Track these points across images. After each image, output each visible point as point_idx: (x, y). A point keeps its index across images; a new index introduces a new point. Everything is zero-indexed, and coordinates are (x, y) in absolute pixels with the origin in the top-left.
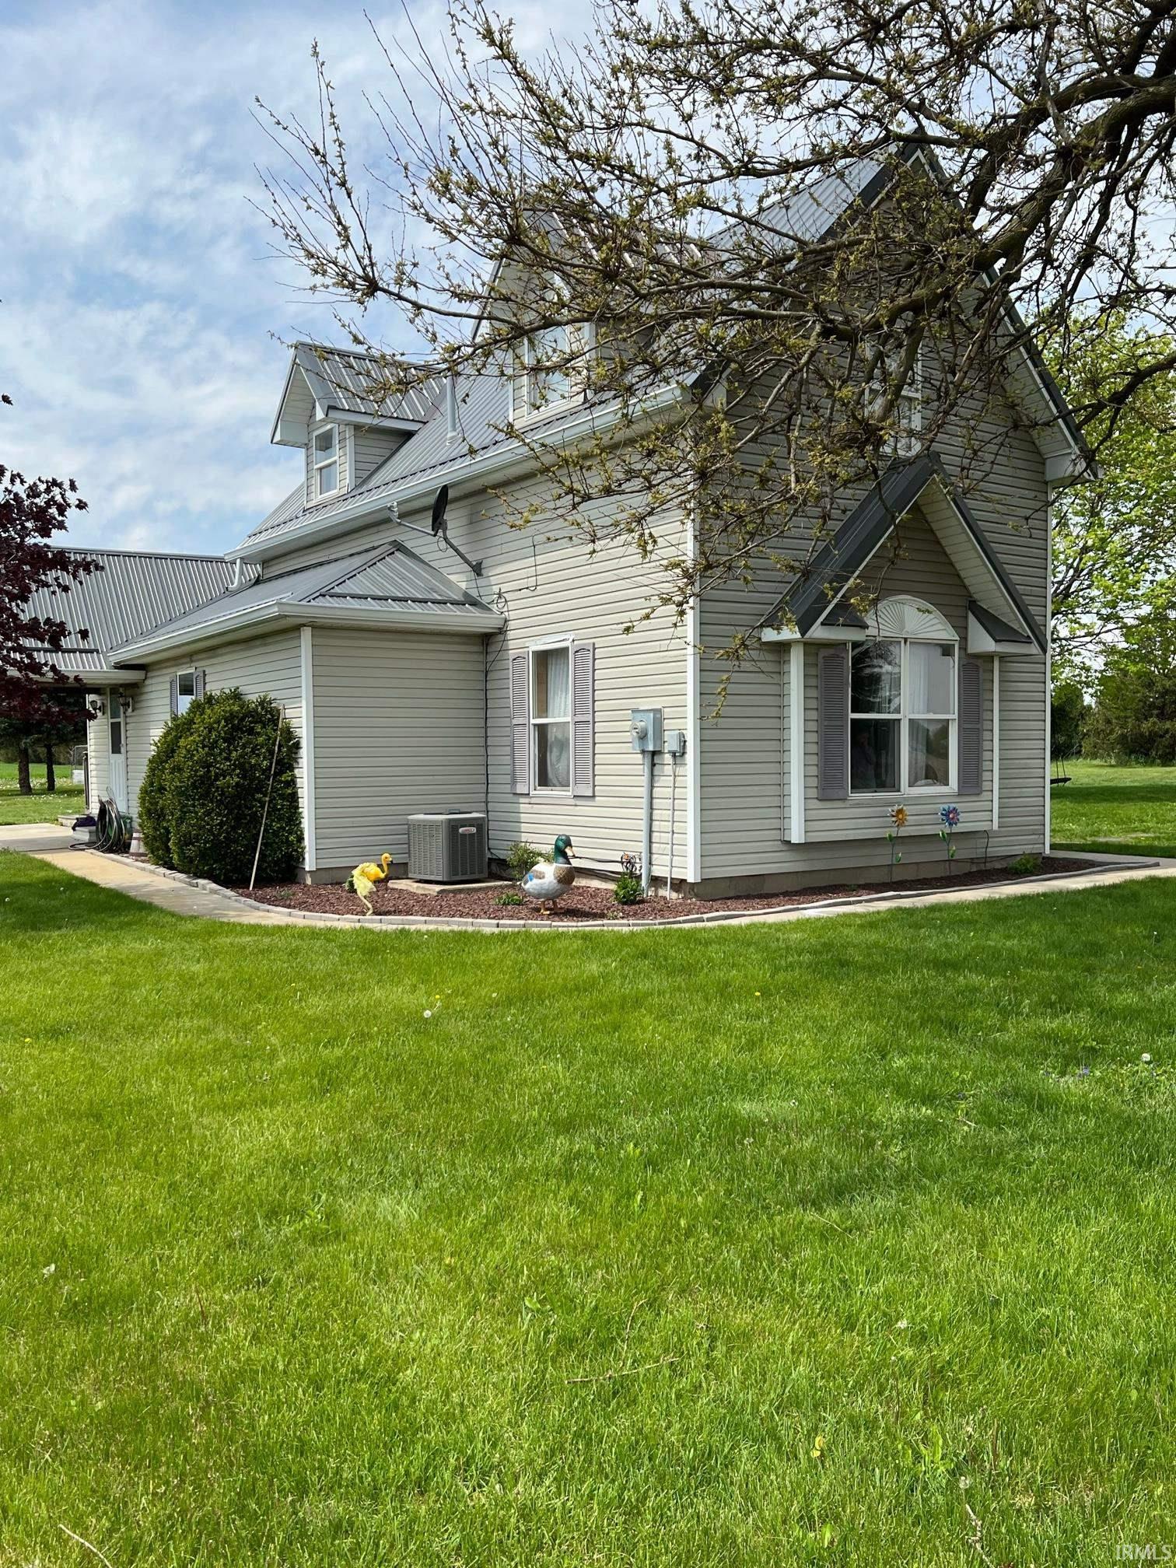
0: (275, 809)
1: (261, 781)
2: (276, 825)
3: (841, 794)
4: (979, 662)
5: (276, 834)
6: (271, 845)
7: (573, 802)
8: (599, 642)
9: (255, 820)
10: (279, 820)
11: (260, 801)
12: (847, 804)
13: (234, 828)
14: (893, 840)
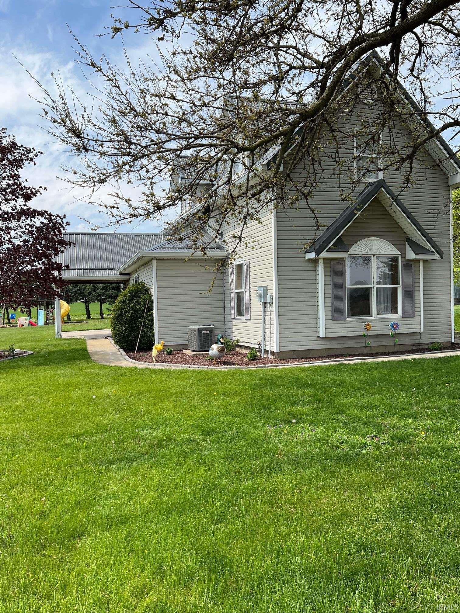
0: (145, 324)
1: (140, 315)
2: (145, 330)
3: (342, 318)
4: (412, 263)
5: (145, 333)
6: (144, 337)
7: (245, 321)
8: (251, 261)
9: (139, 328)
10: (147, 328)
11: (140, 321)
12: (346, 322)
13: (130, 331)
14: (365, 337)
